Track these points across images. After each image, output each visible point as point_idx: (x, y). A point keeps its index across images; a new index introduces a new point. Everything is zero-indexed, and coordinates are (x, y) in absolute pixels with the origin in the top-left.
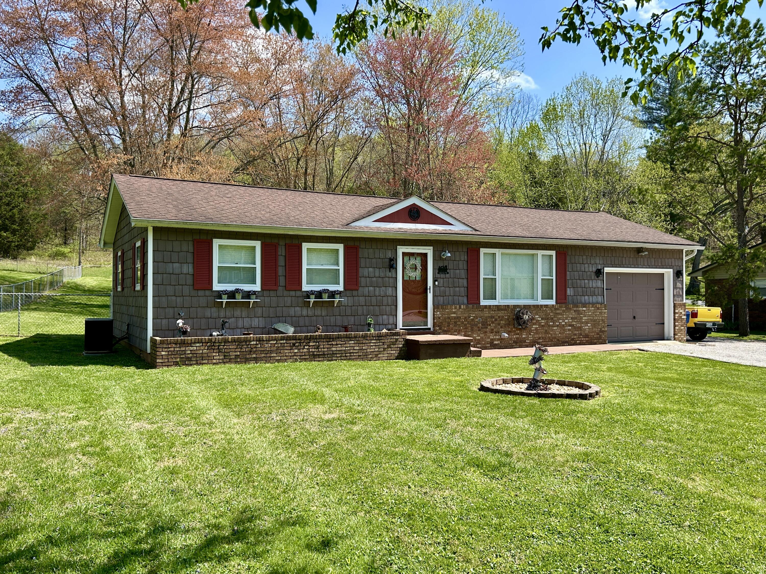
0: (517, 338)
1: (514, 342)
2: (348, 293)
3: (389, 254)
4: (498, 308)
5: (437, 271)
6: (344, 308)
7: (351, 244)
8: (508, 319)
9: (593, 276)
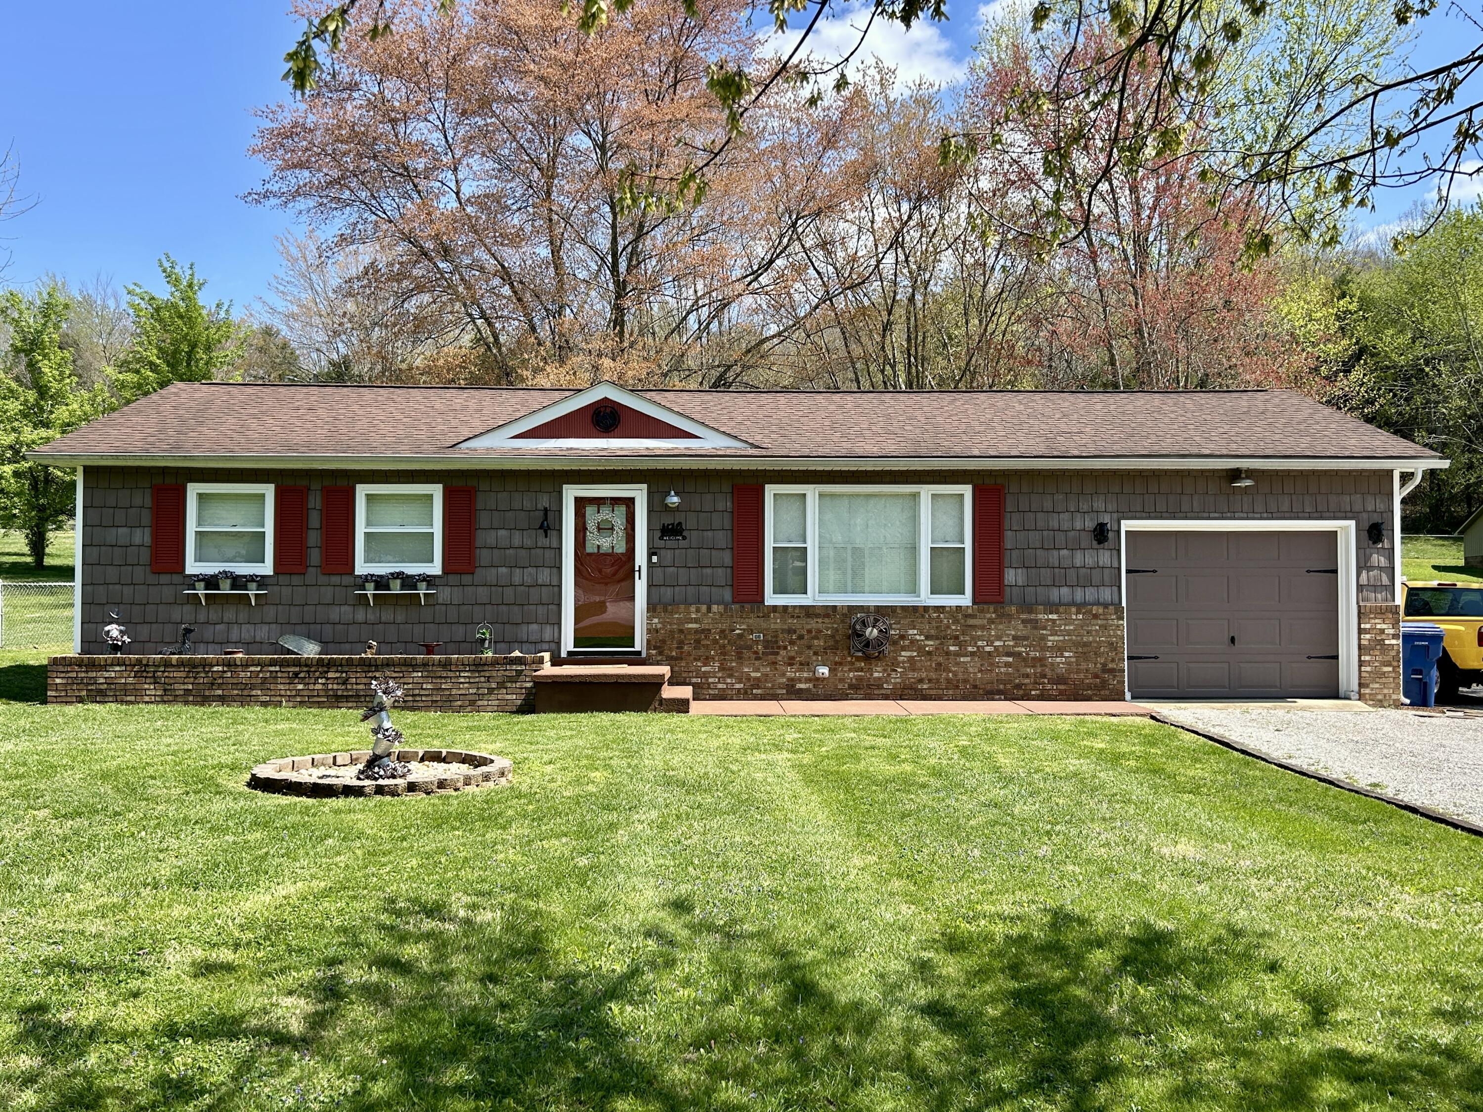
0: (860, 679)
1: (851, 687)
2: (453, 579)
3: (544, 501)
4: (808, 611)
5: (658, 534)
6: (444, 607)
7: (459, 483)
8: (833, 636)
9: (1087, 539)
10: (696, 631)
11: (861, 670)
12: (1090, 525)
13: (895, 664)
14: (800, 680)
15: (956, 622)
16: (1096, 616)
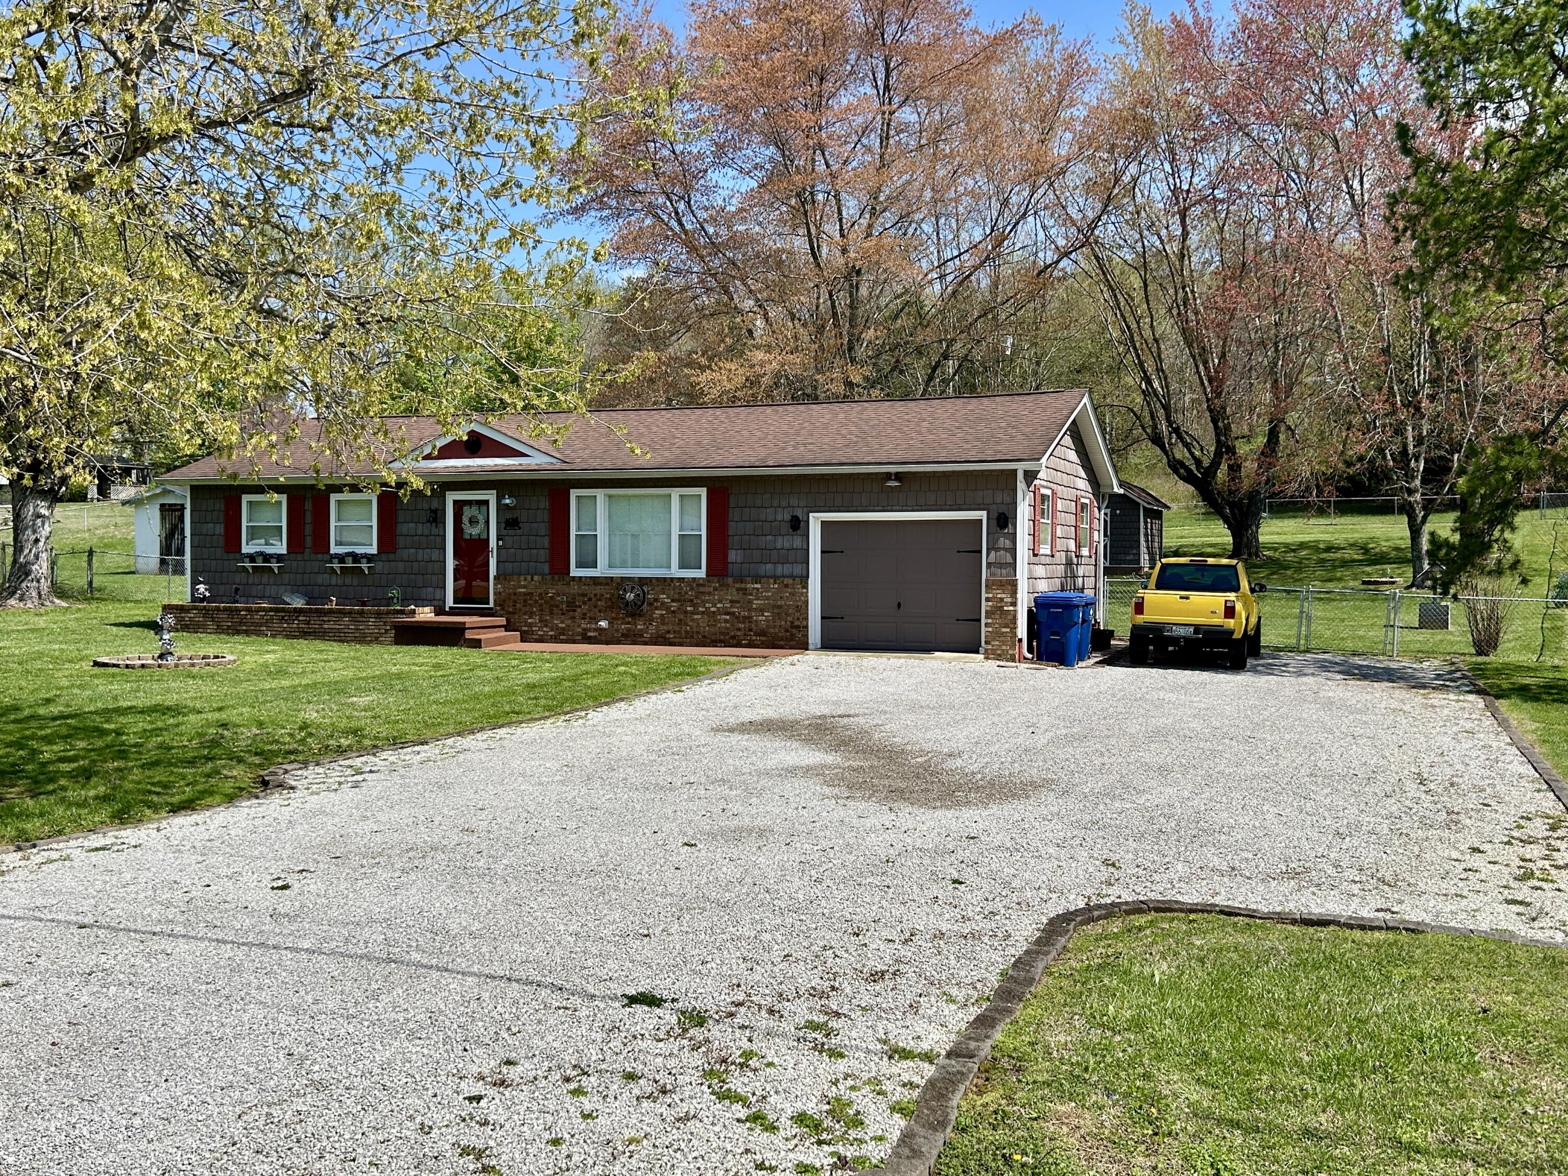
3: (436, 504)
4: (595, 580)
5: (503, 525)
8: (610, 599)
9: (786, 528)
10: (525, 594)
11: (629, 623)
12: (787, 517)
13: (652, 620)
14: (590, 630)
15: (692, 589)
16: (787, 586)
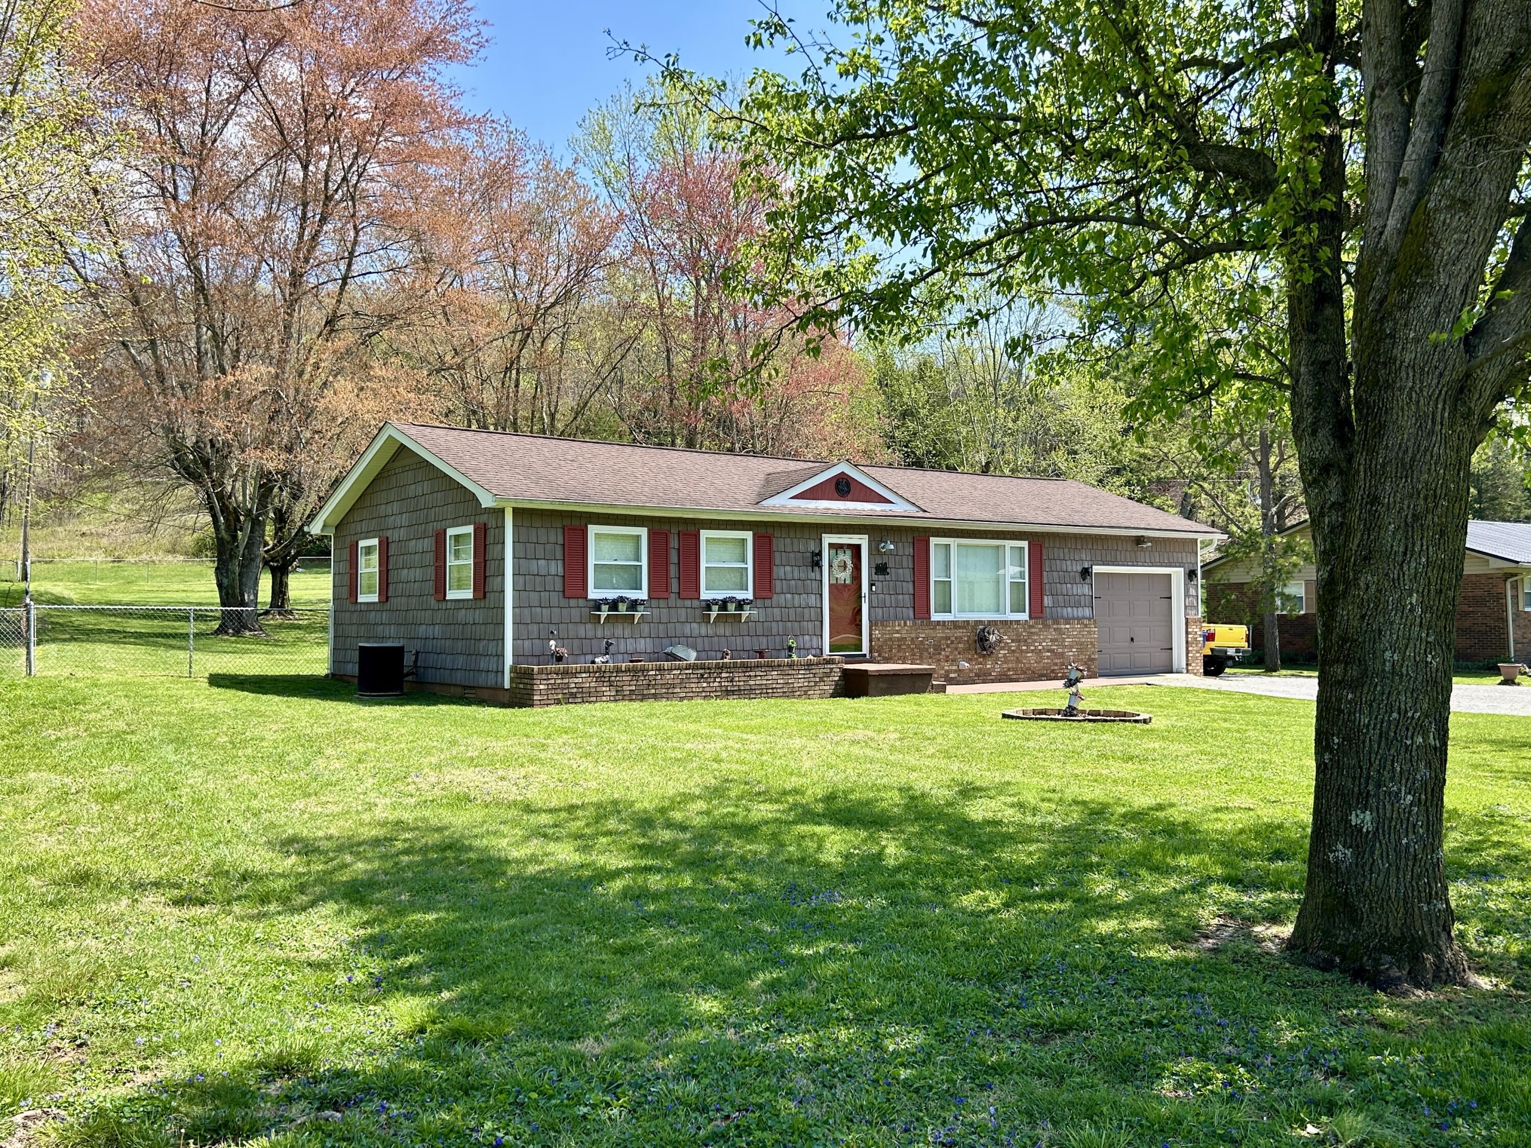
0: (980, 669)
1: (976, 675)
2: (759, 602)
3: (812, 547)
4: (955, 625)
5: (874, 571)
6: (754, 624)
7: (762, 531)
9: (1078, 578)
10: (899, 639)
11: (982, 663)
12: (1079, 569)
13: (998, 659)
14: (951, 672)
